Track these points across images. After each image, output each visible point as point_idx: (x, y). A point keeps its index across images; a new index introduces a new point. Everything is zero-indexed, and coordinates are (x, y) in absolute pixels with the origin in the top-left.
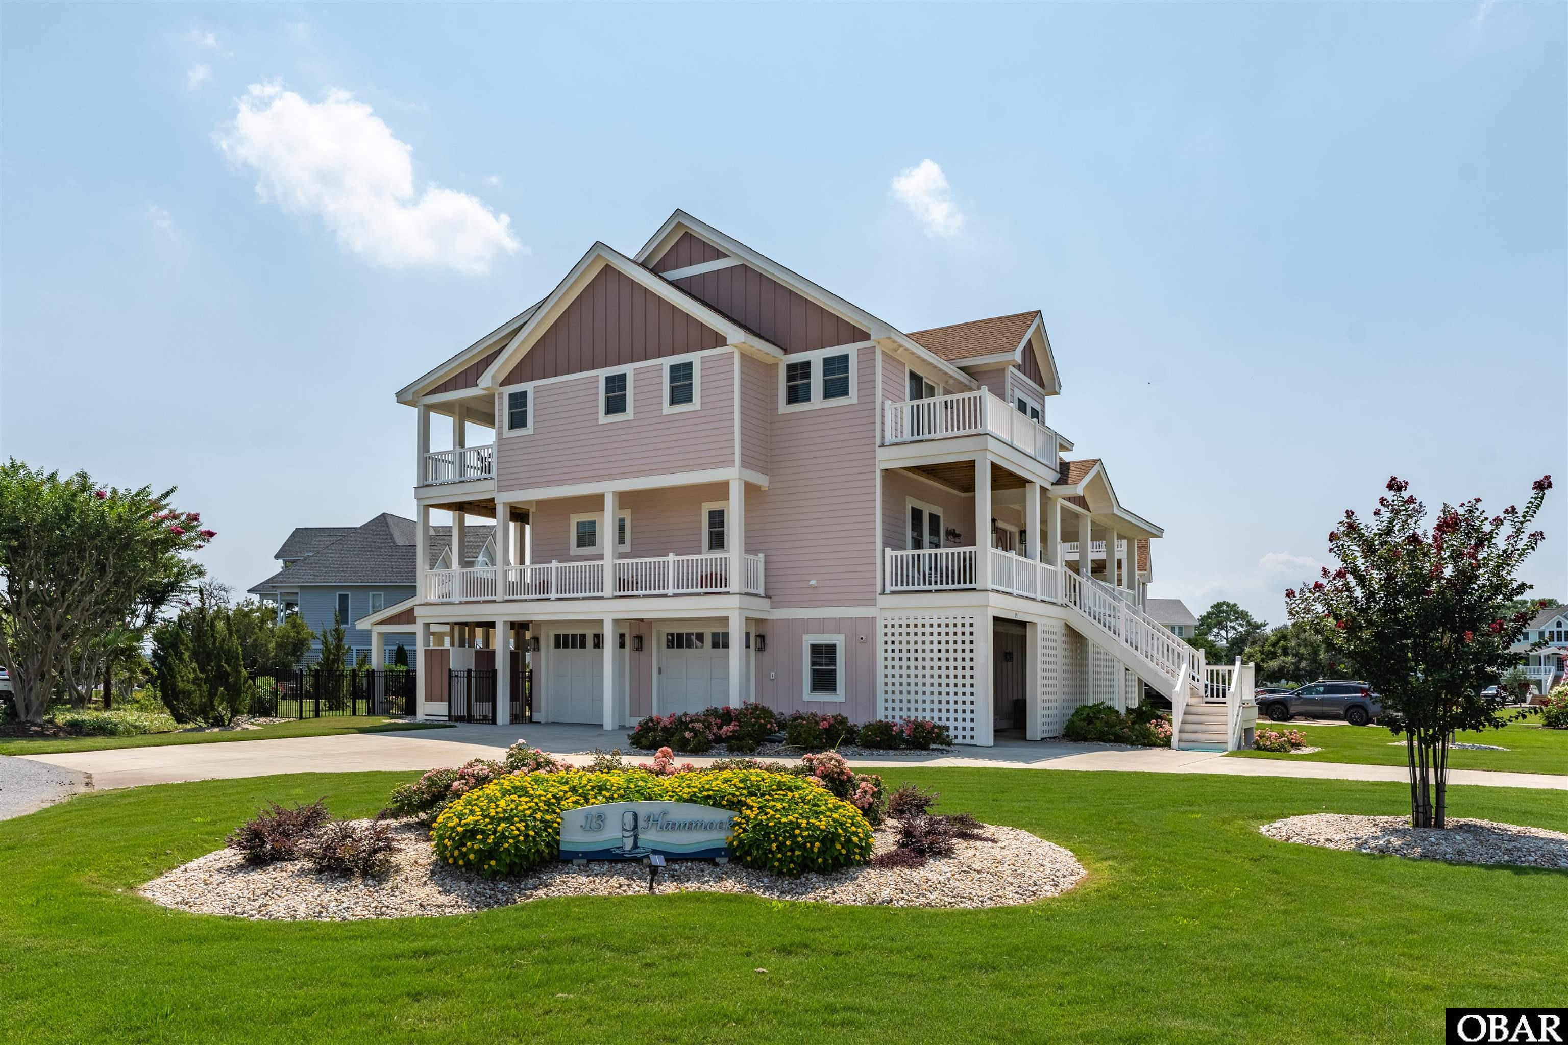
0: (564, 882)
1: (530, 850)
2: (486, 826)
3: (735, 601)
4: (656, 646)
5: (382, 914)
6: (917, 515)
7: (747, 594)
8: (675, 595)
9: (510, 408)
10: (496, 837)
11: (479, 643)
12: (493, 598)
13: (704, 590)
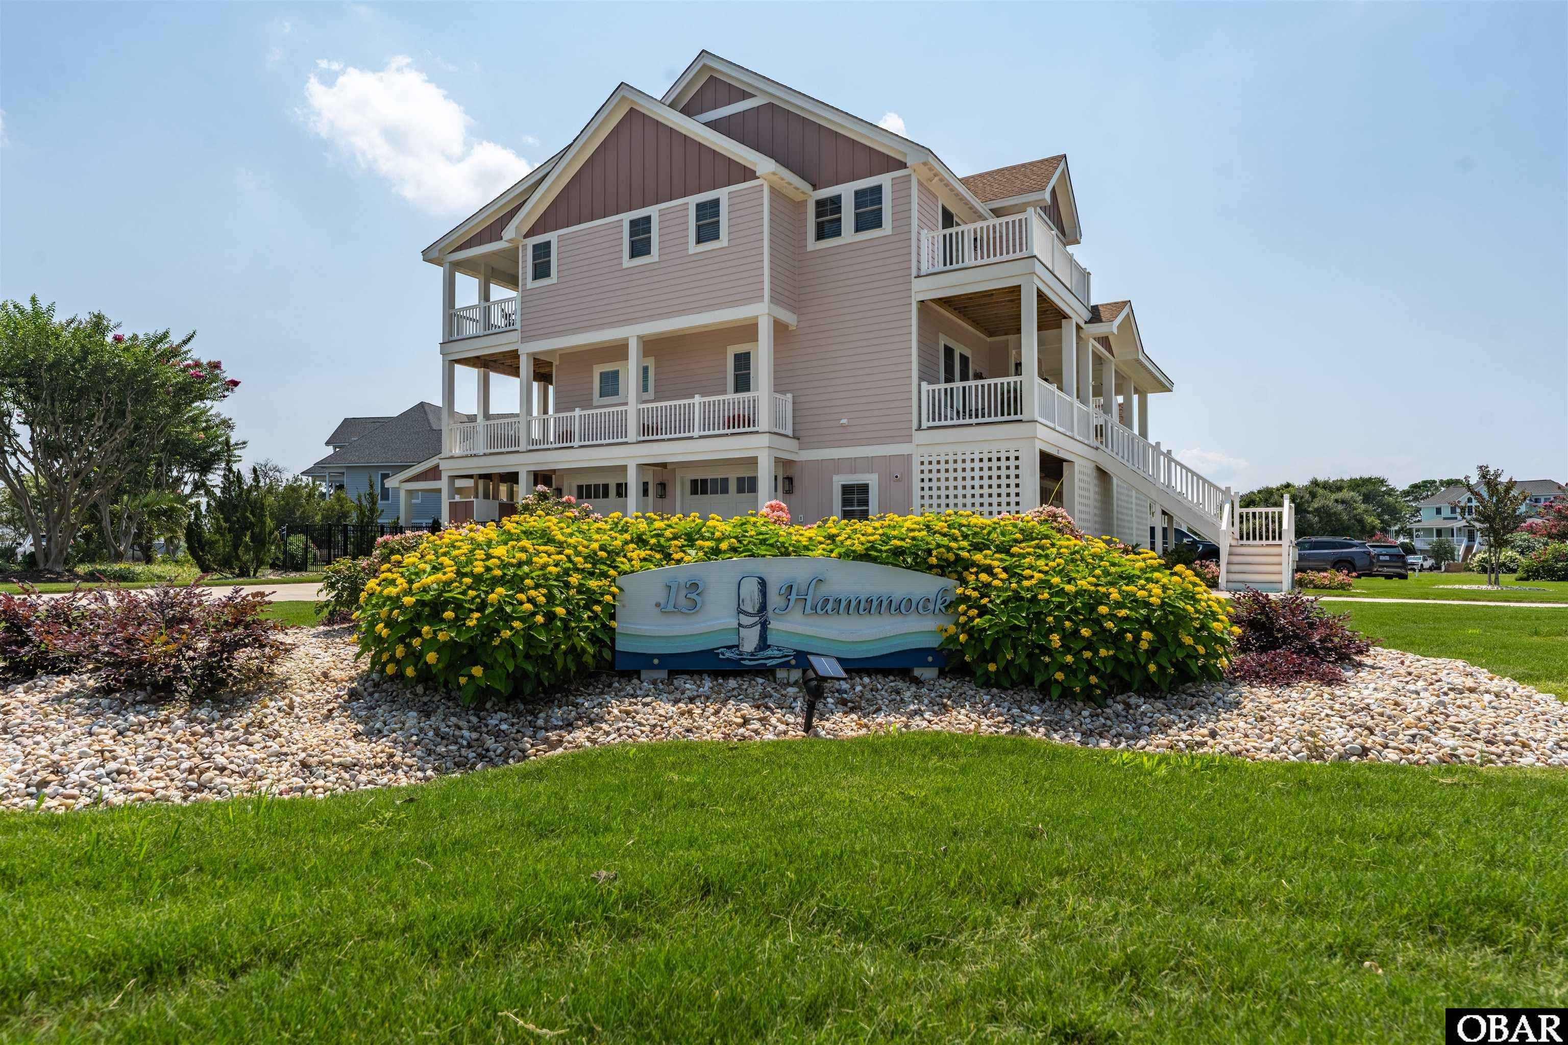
0: (628, 713)
1: (557, 646)
2: (464, 593)
3: (764, 440)
4: (679, 490)
5: (201, 788)
6: (949, 352)
7: (775, 433)
8: (701, 437)
9: (534, 259)
10: (484, 617)
11: (504, 497)
12: (517, 449)
13: (732, 431)
